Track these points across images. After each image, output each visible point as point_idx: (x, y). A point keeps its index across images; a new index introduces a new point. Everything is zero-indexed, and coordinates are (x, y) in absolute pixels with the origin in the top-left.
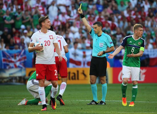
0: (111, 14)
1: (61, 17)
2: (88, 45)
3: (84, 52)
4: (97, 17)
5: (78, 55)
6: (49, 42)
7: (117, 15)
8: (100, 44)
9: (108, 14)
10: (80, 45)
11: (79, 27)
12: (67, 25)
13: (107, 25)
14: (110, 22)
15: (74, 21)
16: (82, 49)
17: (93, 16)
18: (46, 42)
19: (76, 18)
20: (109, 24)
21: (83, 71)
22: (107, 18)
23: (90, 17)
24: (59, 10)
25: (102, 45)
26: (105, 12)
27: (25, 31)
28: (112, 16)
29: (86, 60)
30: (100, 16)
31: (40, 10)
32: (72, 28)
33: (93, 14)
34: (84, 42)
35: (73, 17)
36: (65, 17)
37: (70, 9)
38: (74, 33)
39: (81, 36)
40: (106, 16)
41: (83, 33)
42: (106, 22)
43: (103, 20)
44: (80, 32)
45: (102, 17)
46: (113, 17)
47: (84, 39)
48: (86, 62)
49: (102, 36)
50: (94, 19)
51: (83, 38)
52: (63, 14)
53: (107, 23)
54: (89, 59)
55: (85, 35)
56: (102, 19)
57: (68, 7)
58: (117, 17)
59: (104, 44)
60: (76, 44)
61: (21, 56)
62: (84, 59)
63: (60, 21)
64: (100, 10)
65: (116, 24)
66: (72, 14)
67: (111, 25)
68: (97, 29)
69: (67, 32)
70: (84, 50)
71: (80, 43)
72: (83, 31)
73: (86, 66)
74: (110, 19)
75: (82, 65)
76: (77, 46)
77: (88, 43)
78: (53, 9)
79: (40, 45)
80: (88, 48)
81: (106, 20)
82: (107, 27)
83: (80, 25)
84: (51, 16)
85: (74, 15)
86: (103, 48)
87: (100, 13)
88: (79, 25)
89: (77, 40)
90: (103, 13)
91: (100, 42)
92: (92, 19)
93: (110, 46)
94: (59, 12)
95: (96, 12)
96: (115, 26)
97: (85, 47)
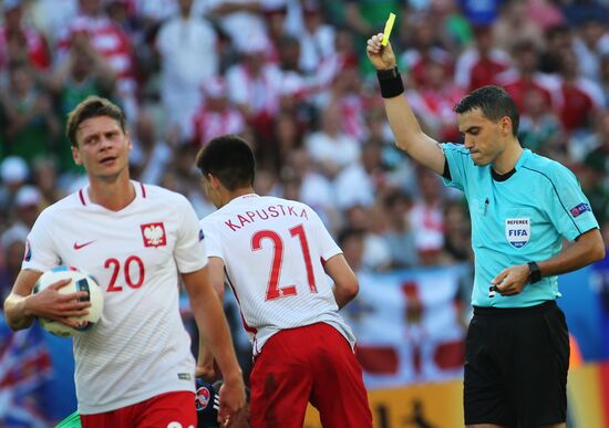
0: (551, 32)
1: (238, 85)
2: (430, 239)
3: (410, 289)
4: (468, 60)
5: (370, 309)
6: (134, 265)
7: (592, 31)
8: (509, 227)
9: (532, 31)
10: (376, 249)
11: (361, 132)
12: (286, 129)
13: (534, 100)
14: (551, 82)
15: (323, 100)
16: (396, 266)
17: (439, 55)
18: (117, 268)
19: (335, 82)
20: (546, 95)
21: (418, 406)
22: (530, 58)
23: (425, 62)
24: (223, 38)
25: (524, 233)
26: (517, 24)
27: (28, 196)
28: (558, 41)
29: (425, 336)
30: (484, 53)
31: (109, 53)
32: (321, 146)
33: (439, 44)
34: (401, 227)
35: (314, 72)
36: (264, 81)
37: (293, 23)
38: (330, 174)
39: (379, 188)
40: (520, 49)
41: (387, 168)
42: (525, 85)
43: (510, 76)
44: (373, 163)
45: (499, 55)
46: (568, 45)
47: (399, 207)
48: (427, 350)
49: (520, 171)
50: (450, 70)
51: (394, 203)
52: (252, 65)
53: (535, 87)
54: (443, 325)
55: (402, 177)
56: (500, 68)
57: (277, 18)
58: (592, 46)
59: (534, 224)
60: (352, 244)
61: (19, 351)
62: (415, 332)
63: (241, 109)
64: (480, 14)
65: (591, 88)
66: (308, 58)
67: (558, 99)
68: (483, 134)
69: (288, 172)
70: (407, 276)
71: (377, 230)
72: (390, 156)
73: (430, 370)
74: (552, 63)
75: (406, 370)
76: (360, 251)
77: (428, 225)
78: (184, 36)
79: (72, 290)
80: (428, 259)
81: (527, 71)
82: (536, 115)
83: (369, 122)
84: (180, 85)
85: (322, 59)
86: (534, 247)
87: (481, 29)
88: (357, 120)
89: (359, 217)
90: (501, 29)
91: (509, 214)
92: (435, 73)
93: (572, 235)
94: (228, 55)
95: (457, 26)
96: (587, 101)
97: (411, 258)
